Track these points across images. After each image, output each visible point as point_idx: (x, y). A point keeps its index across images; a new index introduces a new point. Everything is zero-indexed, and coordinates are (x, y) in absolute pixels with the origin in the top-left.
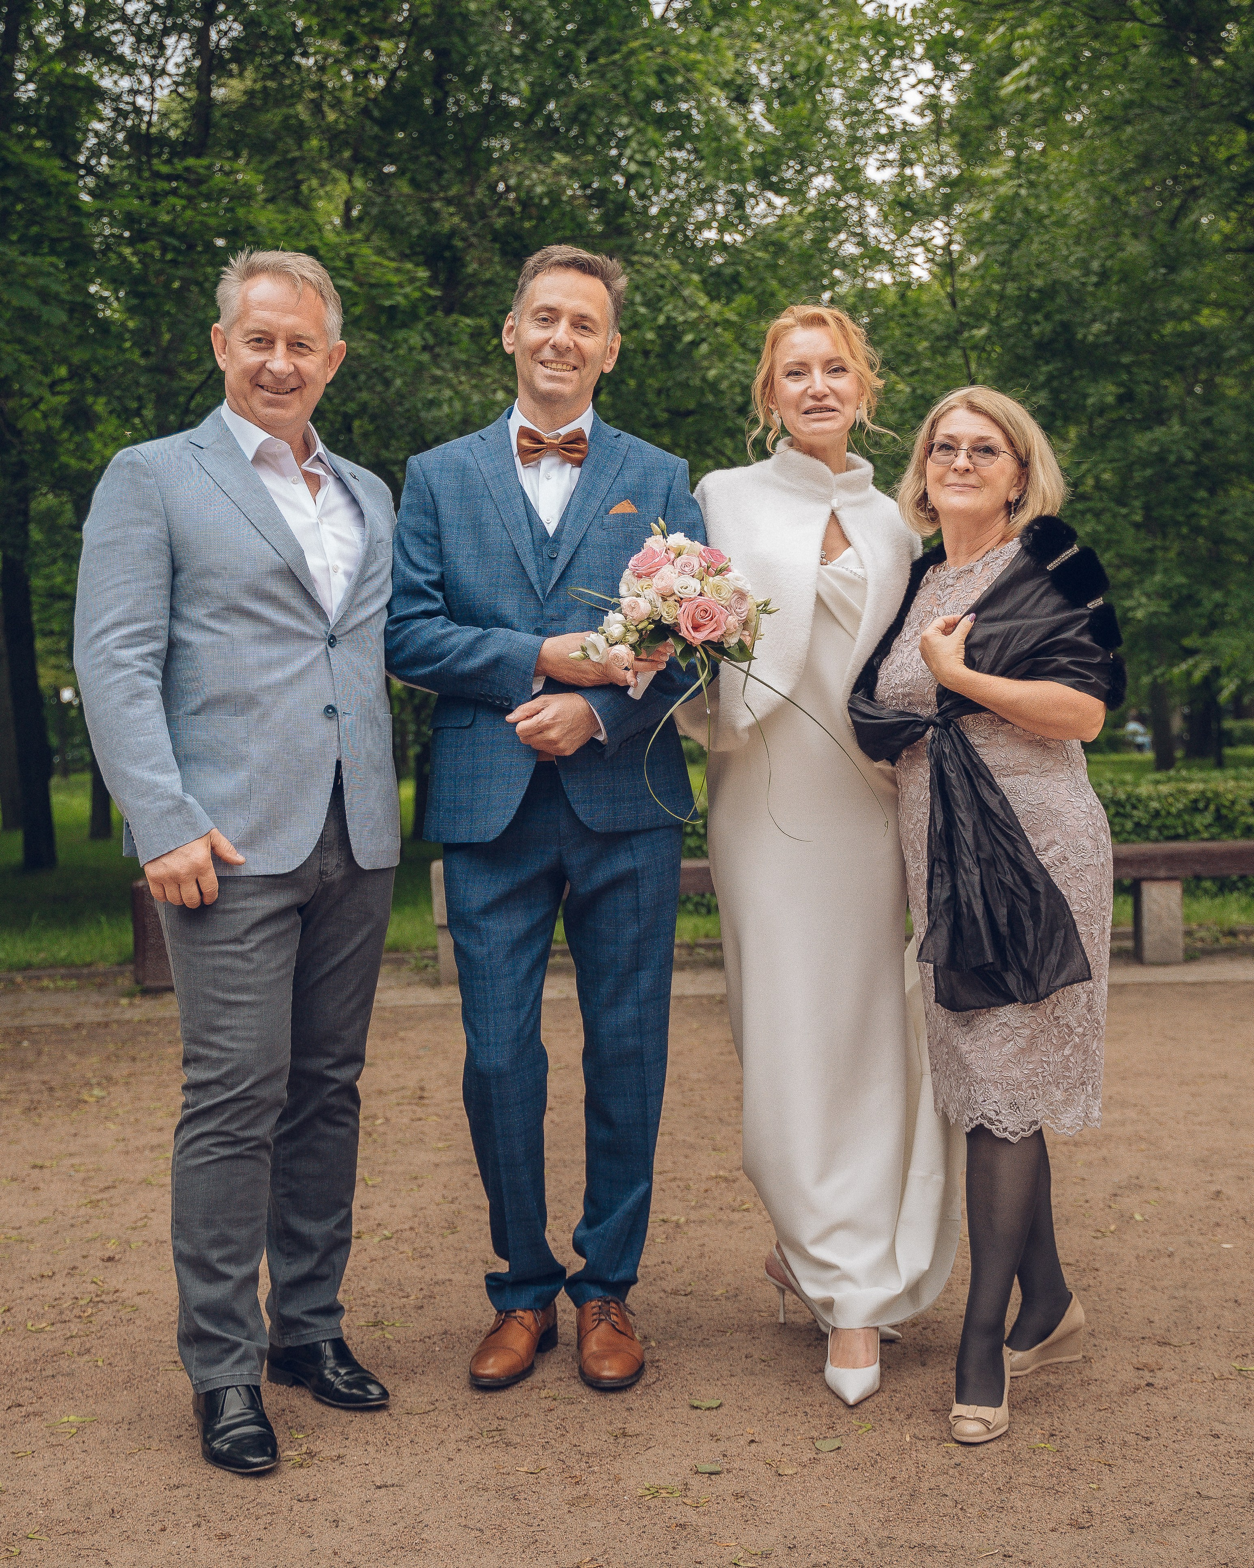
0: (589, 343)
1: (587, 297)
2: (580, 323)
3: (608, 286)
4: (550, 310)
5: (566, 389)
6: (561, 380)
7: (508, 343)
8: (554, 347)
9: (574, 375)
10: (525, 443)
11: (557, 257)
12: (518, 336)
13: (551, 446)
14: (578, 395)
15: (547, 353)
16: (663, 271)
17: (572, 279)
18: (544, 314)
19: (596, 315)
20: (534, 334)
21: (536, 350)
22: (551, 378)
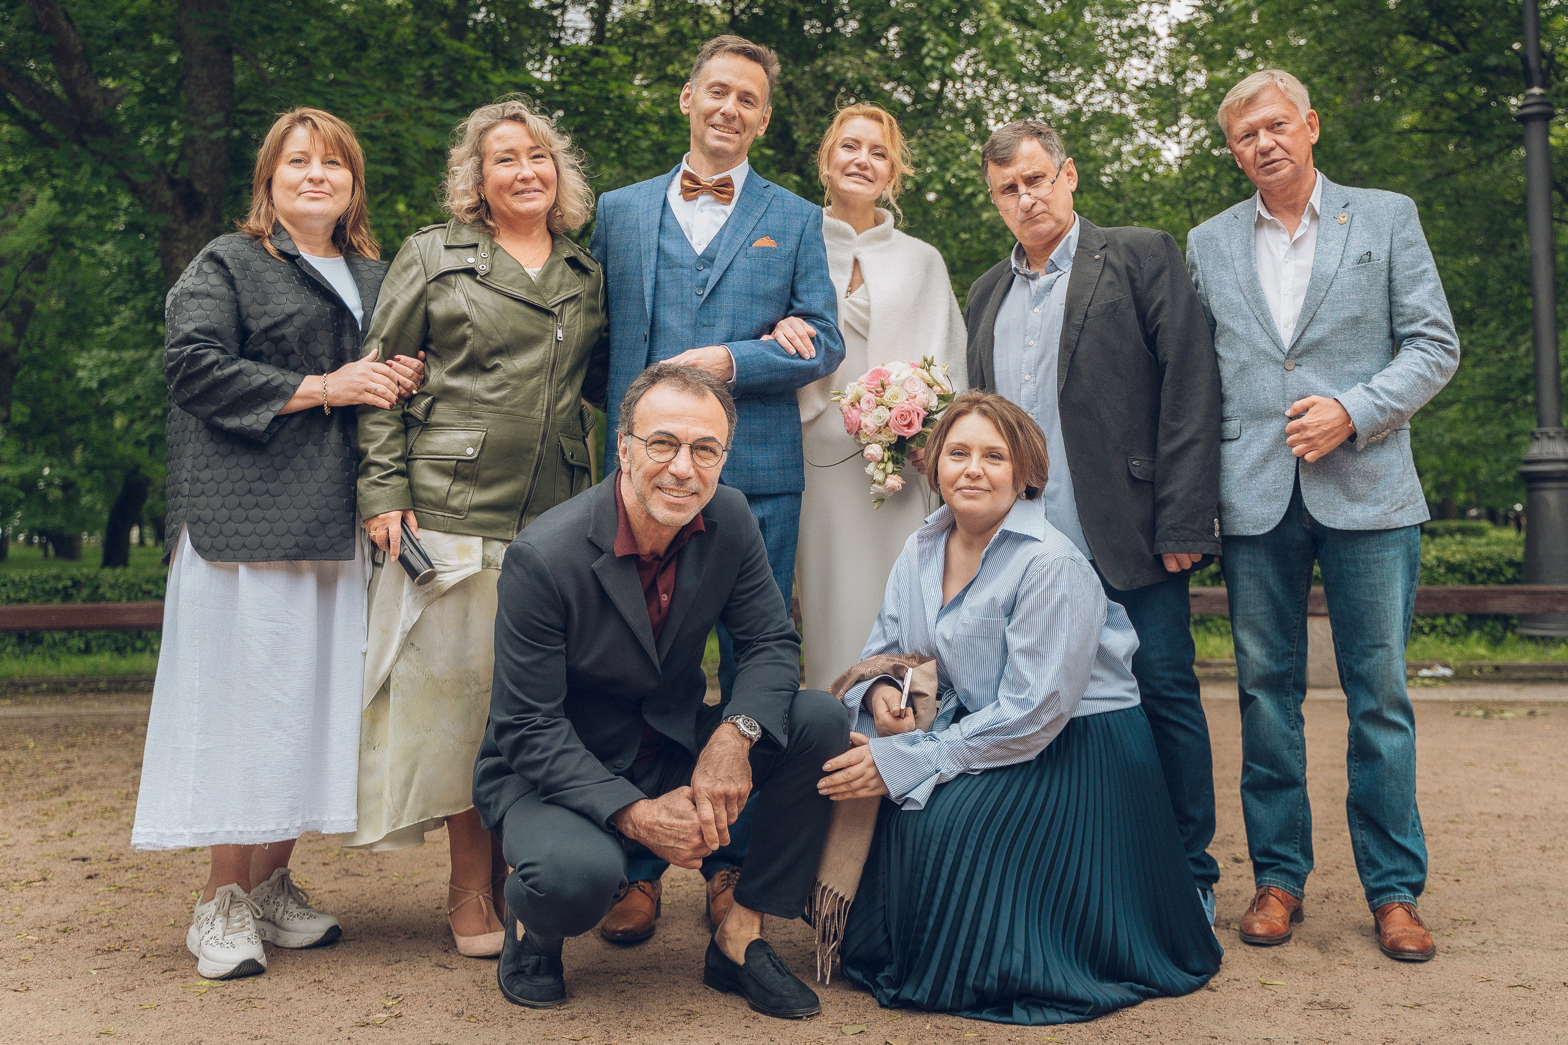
0: (750, 114)
1: (752, 79)
2: (745, 98)
3: (767, 71)
4: (723, 85)
5: (730, 147)
6: (727, 140)
7: (684, 106)
8: (723, 114)
9: (736, 137)
10: (687, 183)
11: (730, 46)
12: (694, 102)
13: (706, 187)
14: (738, 152)
15: (717, 119)
16: (952, 141)
17: (741, 63)
18: (717, 89)
19: (757, 93)
20: (708, 102)
21: (709, 115)
22: (720, 138)
